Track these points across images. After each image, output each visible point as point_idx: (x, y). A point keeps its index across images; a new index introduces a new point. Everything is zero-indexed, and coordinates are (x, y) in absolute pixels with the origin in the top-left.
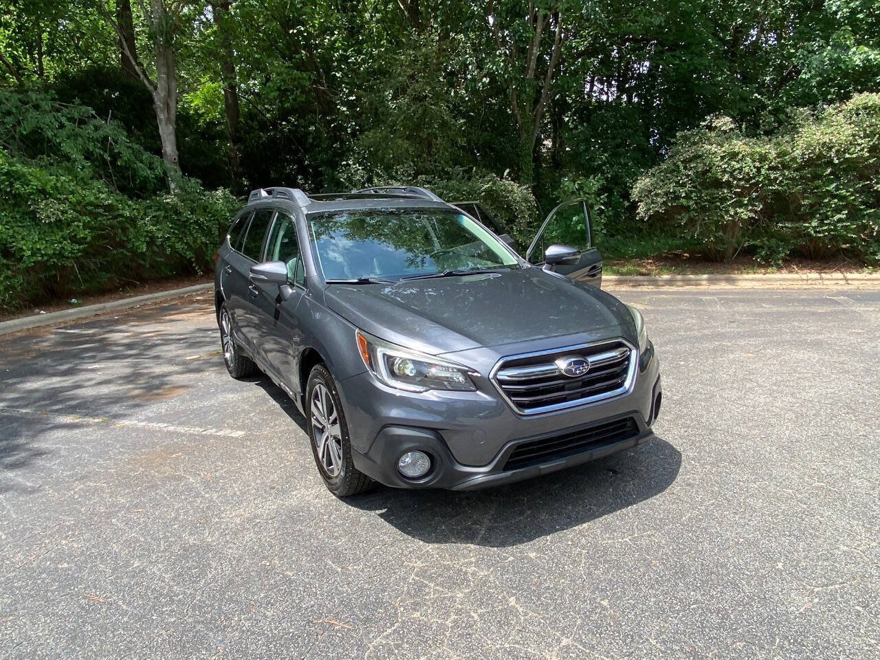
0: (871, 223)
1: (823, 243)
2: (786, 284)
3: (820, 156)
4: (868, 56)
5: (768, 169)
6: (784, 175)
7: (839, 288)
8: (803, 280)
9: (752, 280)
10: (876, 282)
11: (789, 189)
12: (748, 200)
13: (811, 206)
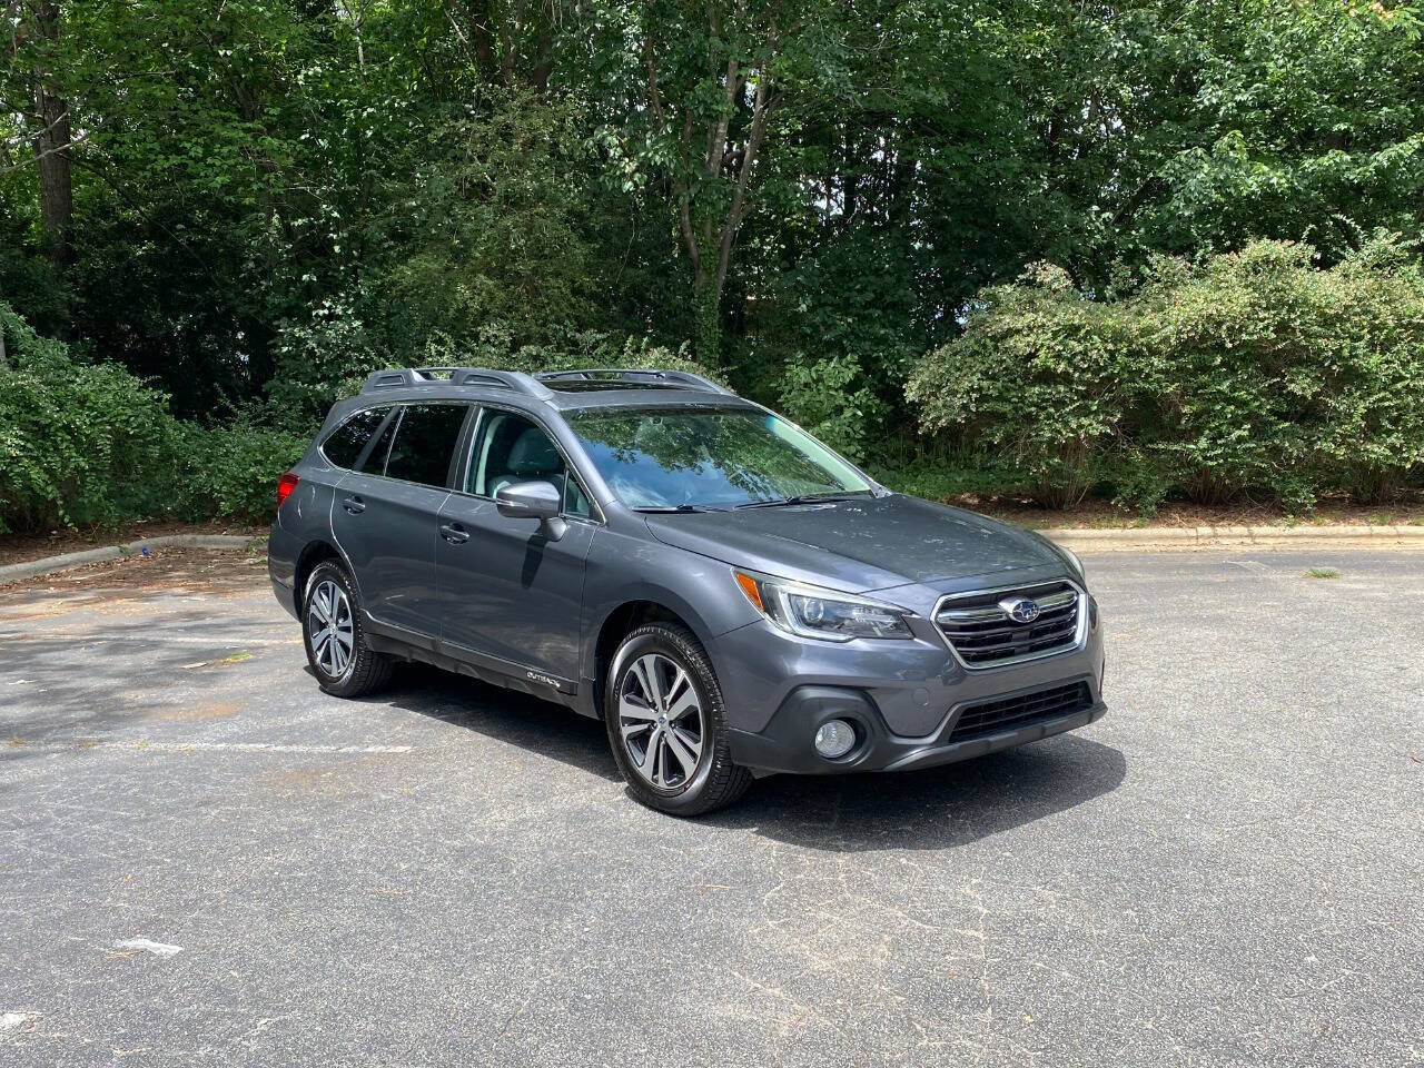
0: (1287, 445)
1: (1218, 476)
2: (1163, 545)
3: (1204, 337)
4: (1270, 179)
5: (1127, 355)
6: (1152, 364)
7: (1246, 549)
8: (1190, 538)
9: (1112, 538)
10: (1300, 540)
11: (1161, 387)
12: (1098, 405)
13: (1197, 415)
